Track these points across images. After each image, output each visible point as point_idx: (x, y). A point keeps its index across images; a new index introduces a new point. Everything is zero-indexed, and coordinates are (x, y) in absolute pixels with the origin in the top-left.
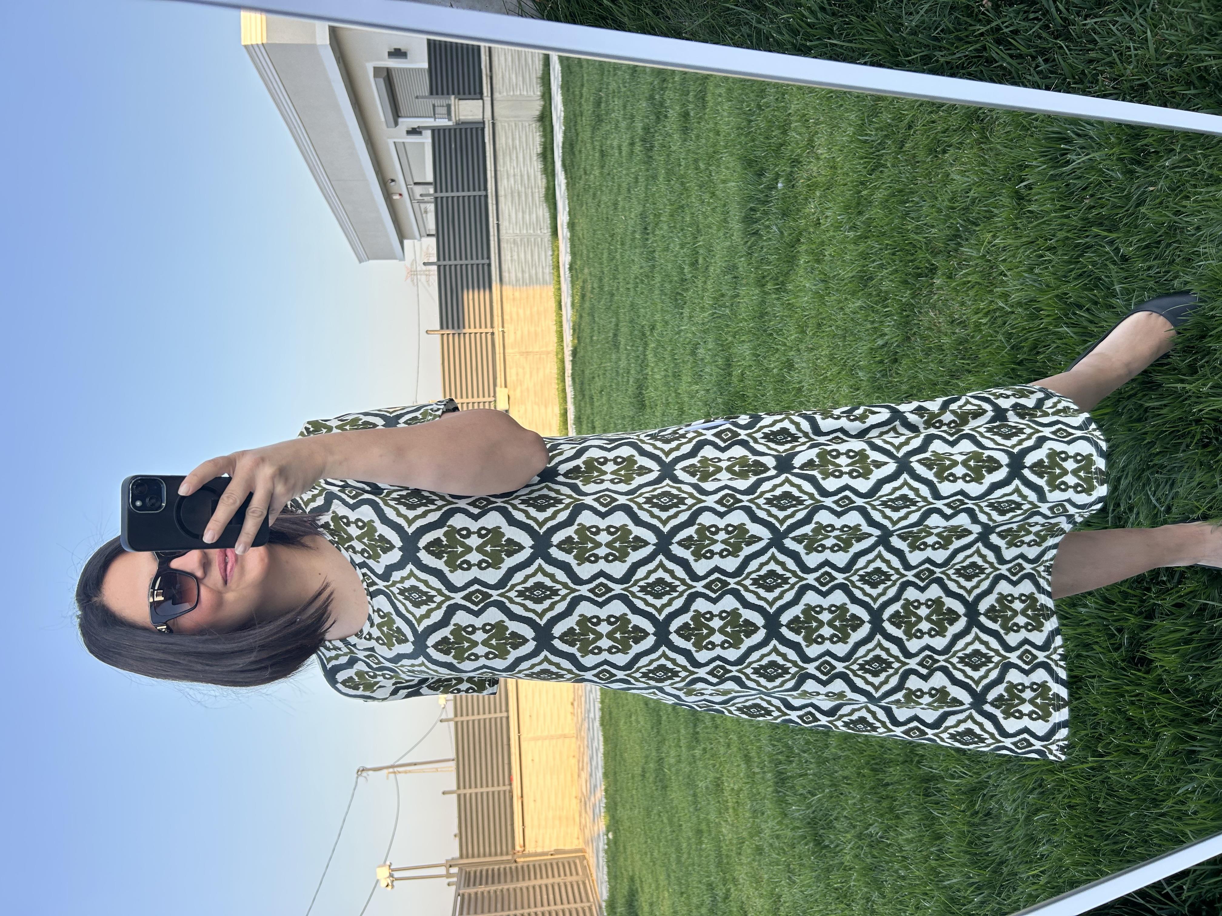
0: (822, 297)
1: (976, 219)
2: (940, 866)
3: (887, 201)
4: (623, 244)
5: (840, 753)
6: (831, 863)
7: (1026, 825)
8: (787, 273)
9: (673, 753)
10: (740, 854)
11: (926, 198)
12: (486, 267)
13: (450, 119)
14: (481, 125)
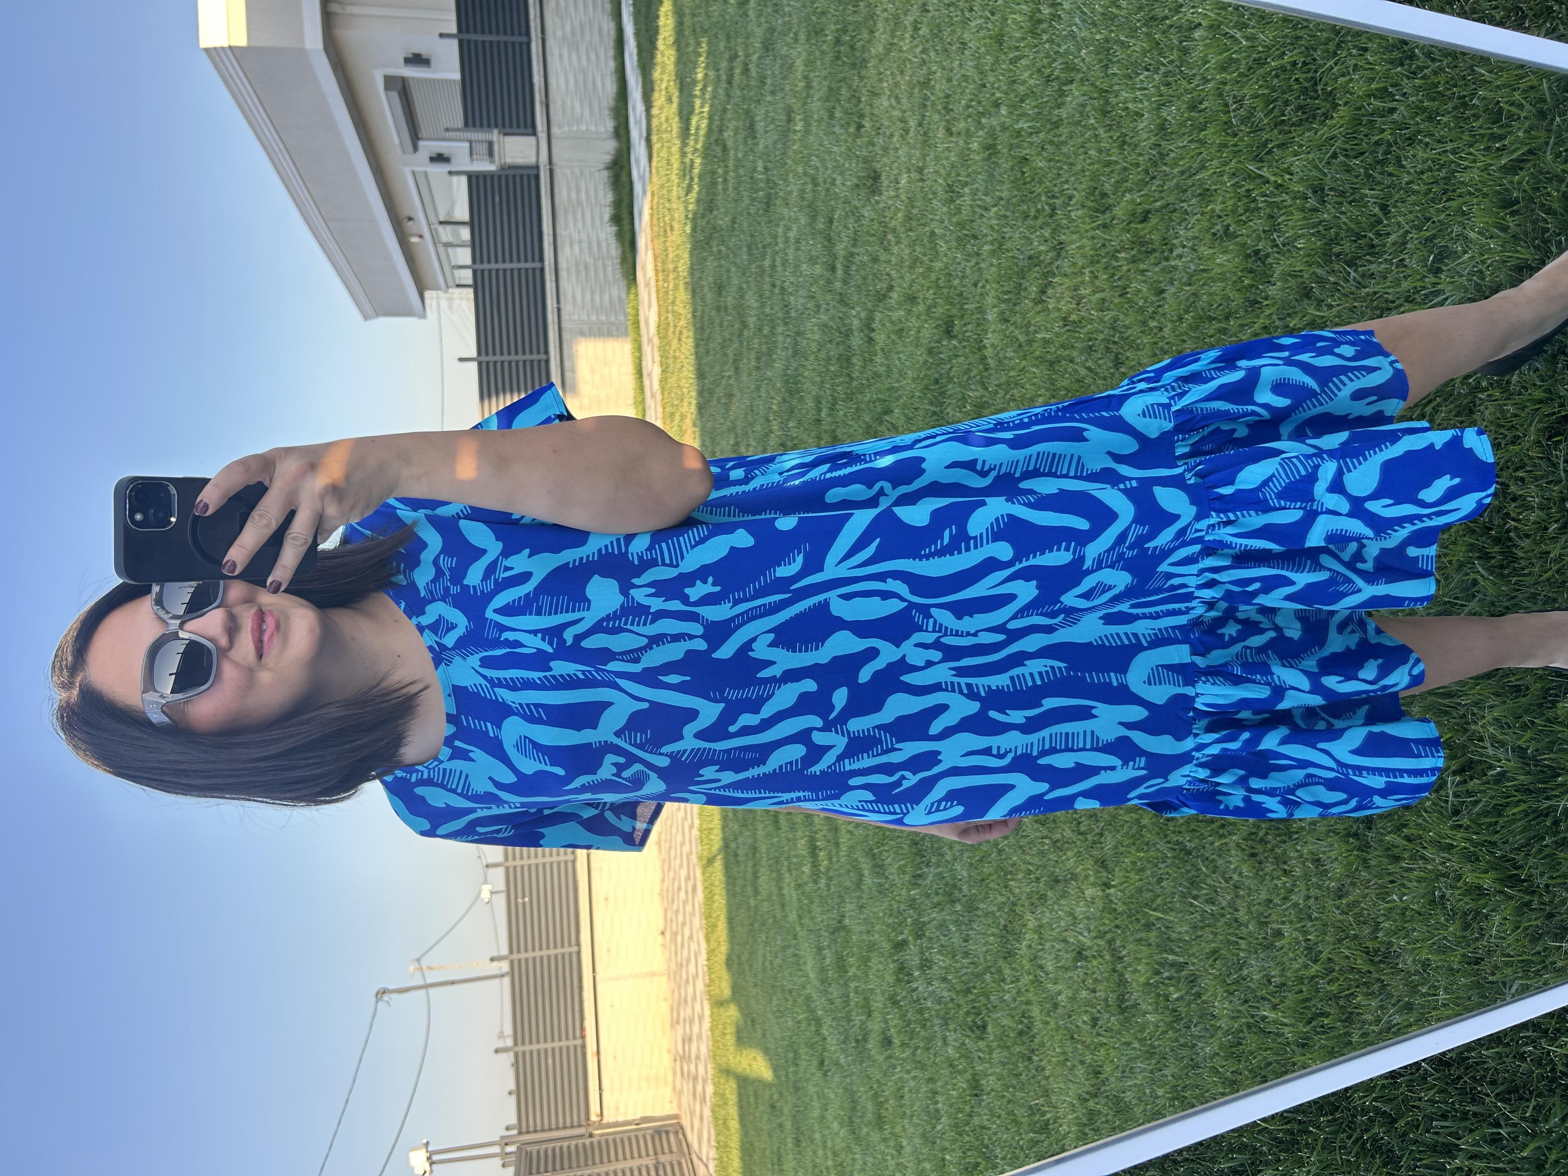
12: (543, 365)
13: (492, 162)
14: (534, 172)
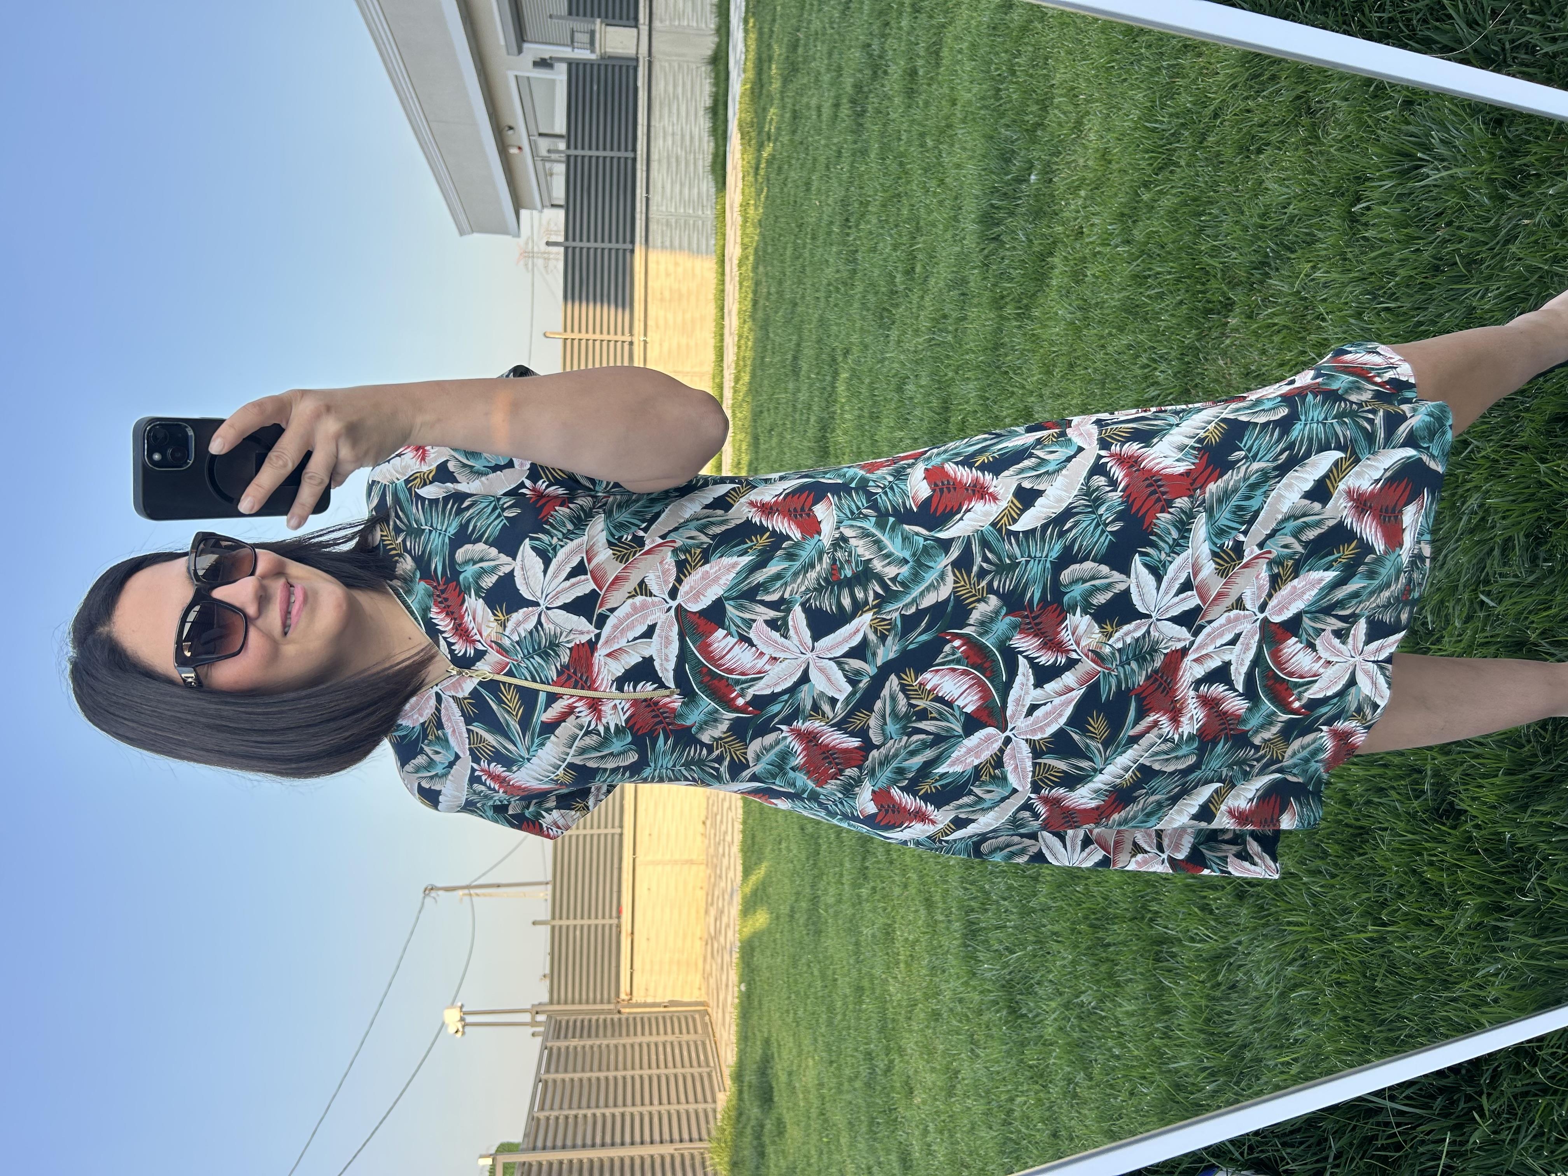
0: (1078, 330)
1: (1292, 243)
2: (1166, 1045)
3: (1176, 211)
4: (814, 238)
5: (1051, 903)
6: (1027, 1035)
7: (1279, 1003)
8: (1034, 295)
9: (832, 890)
10: (910, 1018)
11: (1229, 210)
12: (628, 254)
13: (593, 51)
14: (634, 63)
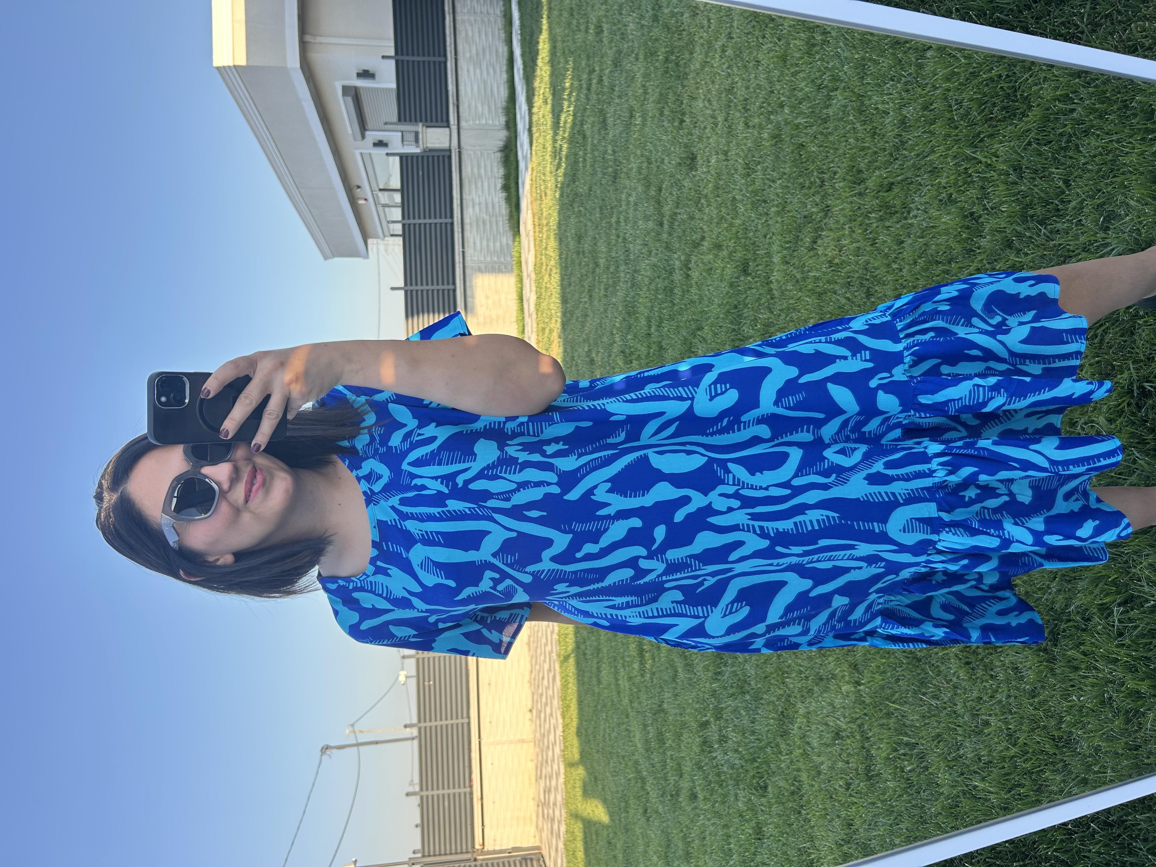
12: (451, 293)
13: (418, 146)
14: (447, 154)
